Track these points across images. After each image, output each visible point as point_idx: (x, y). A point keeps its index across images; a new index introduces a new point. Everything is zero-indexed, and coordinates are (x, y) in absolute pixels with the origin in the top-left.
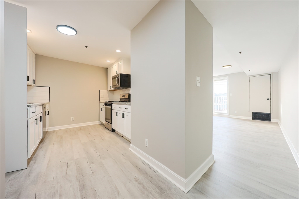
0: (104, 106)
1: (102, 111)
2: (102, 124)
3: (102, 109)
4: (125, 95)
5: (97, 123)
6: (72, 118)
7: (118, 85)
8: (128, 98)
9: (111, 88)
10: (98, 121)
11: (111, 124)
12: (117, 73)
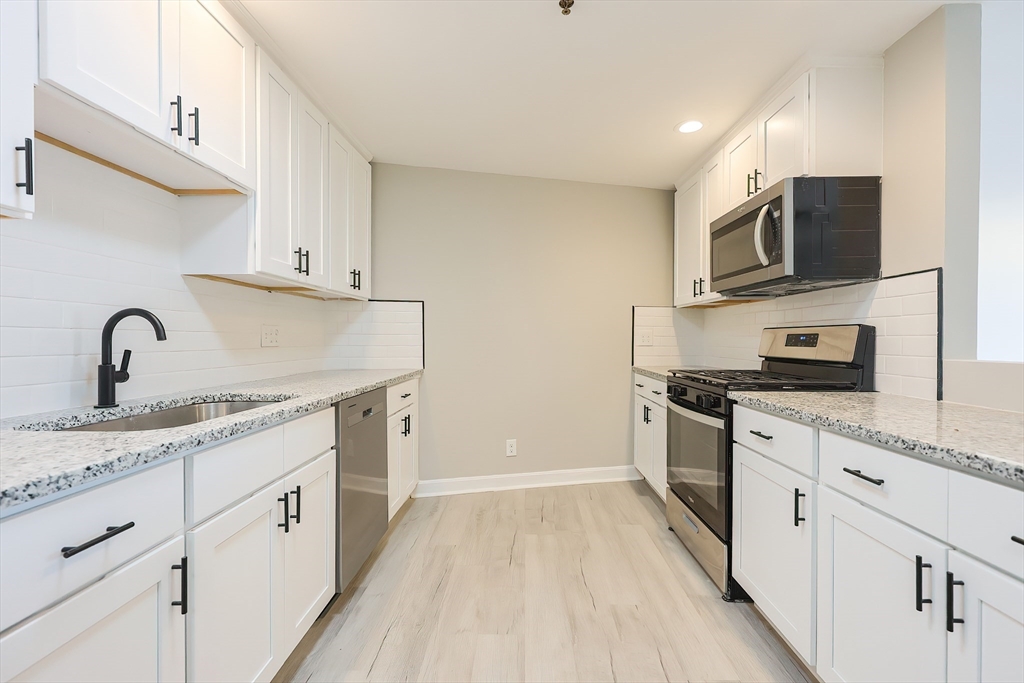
0: (664, 400)
1: (647, 420)
2: (643, 487)
3: (647, 409)
4: (816, 336)
5: (619, 474)
6: (511, 446)
7: (767, 266)
8: (850, 359)
9: (698, 291)
10: (625, 467)
11: (725, 547)
12: (752, 189)
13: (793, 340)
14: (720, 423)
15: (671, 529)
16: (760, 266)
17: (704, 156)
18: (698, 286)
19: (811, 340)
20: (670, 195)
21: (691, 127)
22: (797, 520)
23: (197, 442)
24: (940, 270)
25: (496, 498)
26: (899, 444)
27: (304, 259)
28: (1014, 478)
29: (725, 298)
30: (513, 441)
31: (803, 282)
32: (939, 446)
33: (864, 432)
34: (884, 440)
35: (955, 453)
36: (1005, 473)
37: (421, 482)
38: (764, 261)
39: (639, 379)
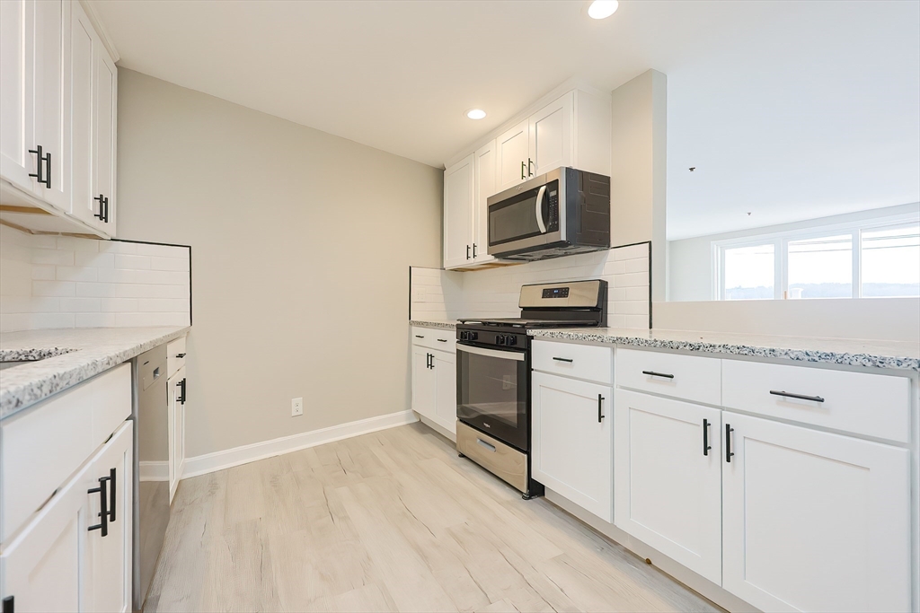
1: (430, 366)
3: (430, 356)
4: (567, 289)
5: (401, 419)
6: (297, 406)
7: (544, 233)
8: (594, 304)
9: (471, 254)
10: (404, 412)
11: (526, 456)
12: (526, 174)
13: (548, 293)
14: (520, 356)
15: (462, 456)
16: (539, 233)
17: (477, 143)
18: (471, 251)
19: (563, 293)
20: (440, 173)
21: (476, 114)
22: (600, 417)
23: (14, 402)
24: (650, 242)
25: (287, 461)
26: (688, 347)
27: (44, 162)
28: (769, 355)
29: (497, 261)
30: (299, 400)
31: (569, 247)
32: (717, 344)
33: (659, 343)
34: (676, 346)
35: (729, 347)
36: (763, 353)
37: (188, 460)
38: (543, 229)
39: (417, 330)
